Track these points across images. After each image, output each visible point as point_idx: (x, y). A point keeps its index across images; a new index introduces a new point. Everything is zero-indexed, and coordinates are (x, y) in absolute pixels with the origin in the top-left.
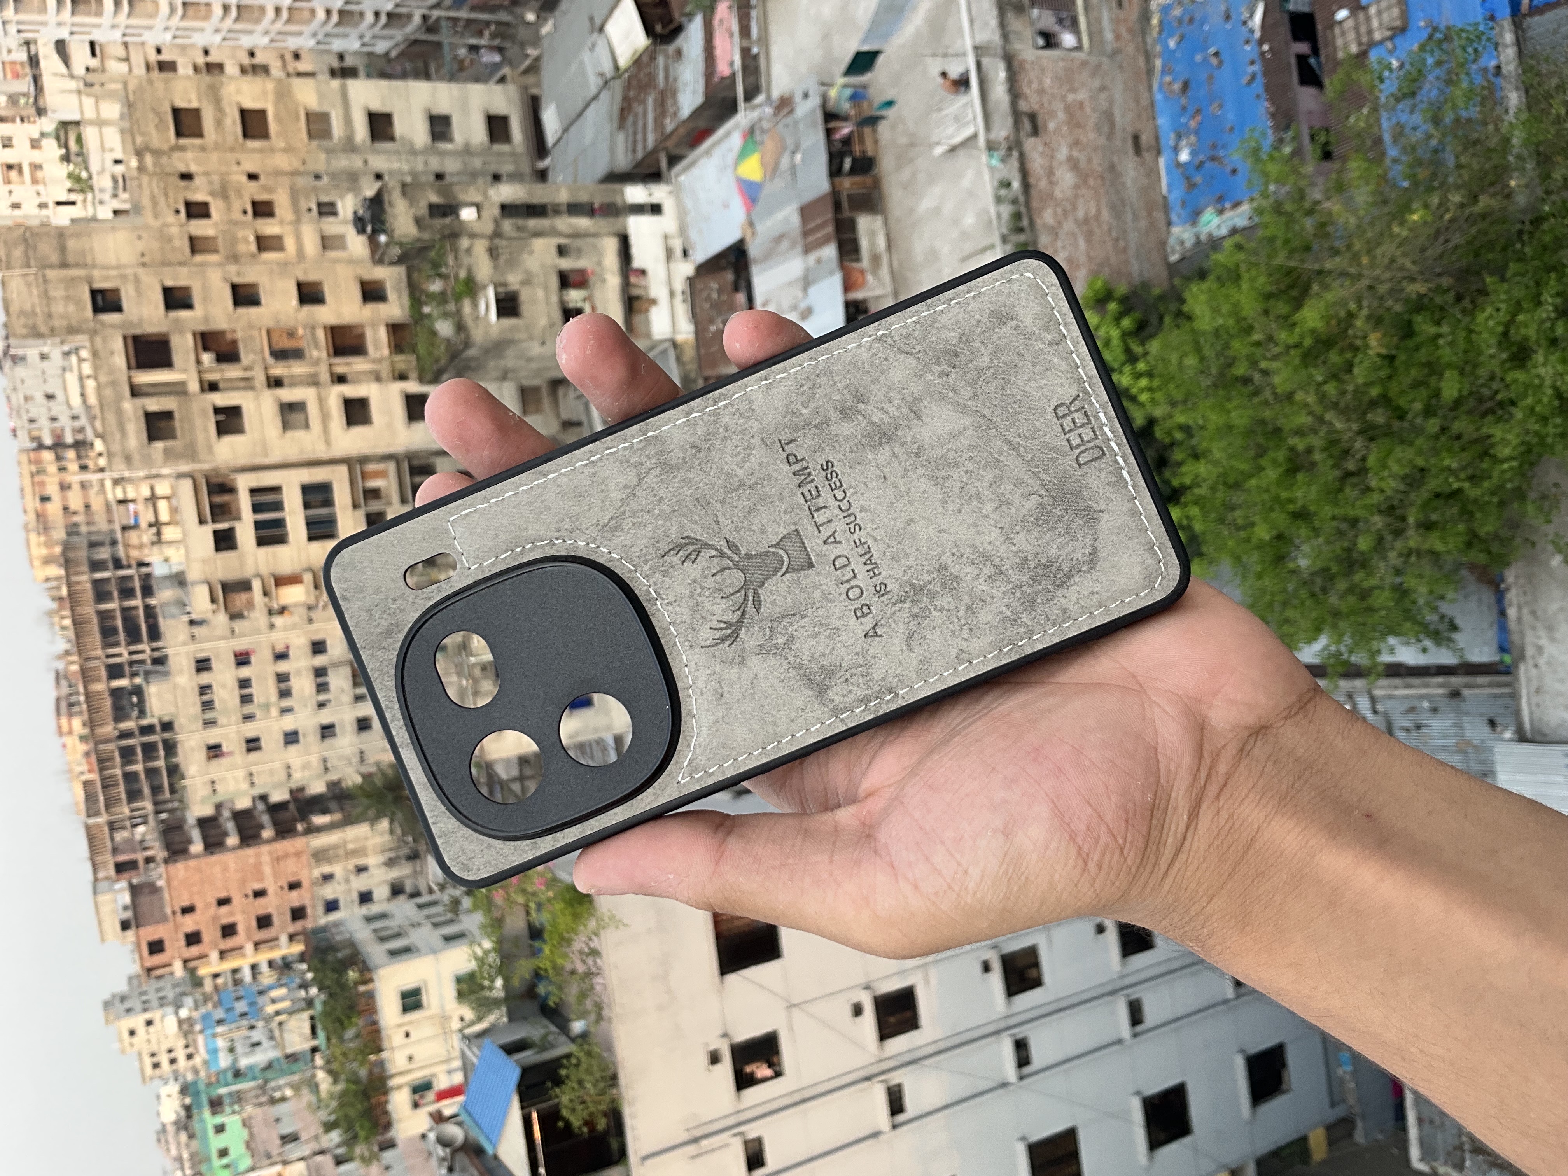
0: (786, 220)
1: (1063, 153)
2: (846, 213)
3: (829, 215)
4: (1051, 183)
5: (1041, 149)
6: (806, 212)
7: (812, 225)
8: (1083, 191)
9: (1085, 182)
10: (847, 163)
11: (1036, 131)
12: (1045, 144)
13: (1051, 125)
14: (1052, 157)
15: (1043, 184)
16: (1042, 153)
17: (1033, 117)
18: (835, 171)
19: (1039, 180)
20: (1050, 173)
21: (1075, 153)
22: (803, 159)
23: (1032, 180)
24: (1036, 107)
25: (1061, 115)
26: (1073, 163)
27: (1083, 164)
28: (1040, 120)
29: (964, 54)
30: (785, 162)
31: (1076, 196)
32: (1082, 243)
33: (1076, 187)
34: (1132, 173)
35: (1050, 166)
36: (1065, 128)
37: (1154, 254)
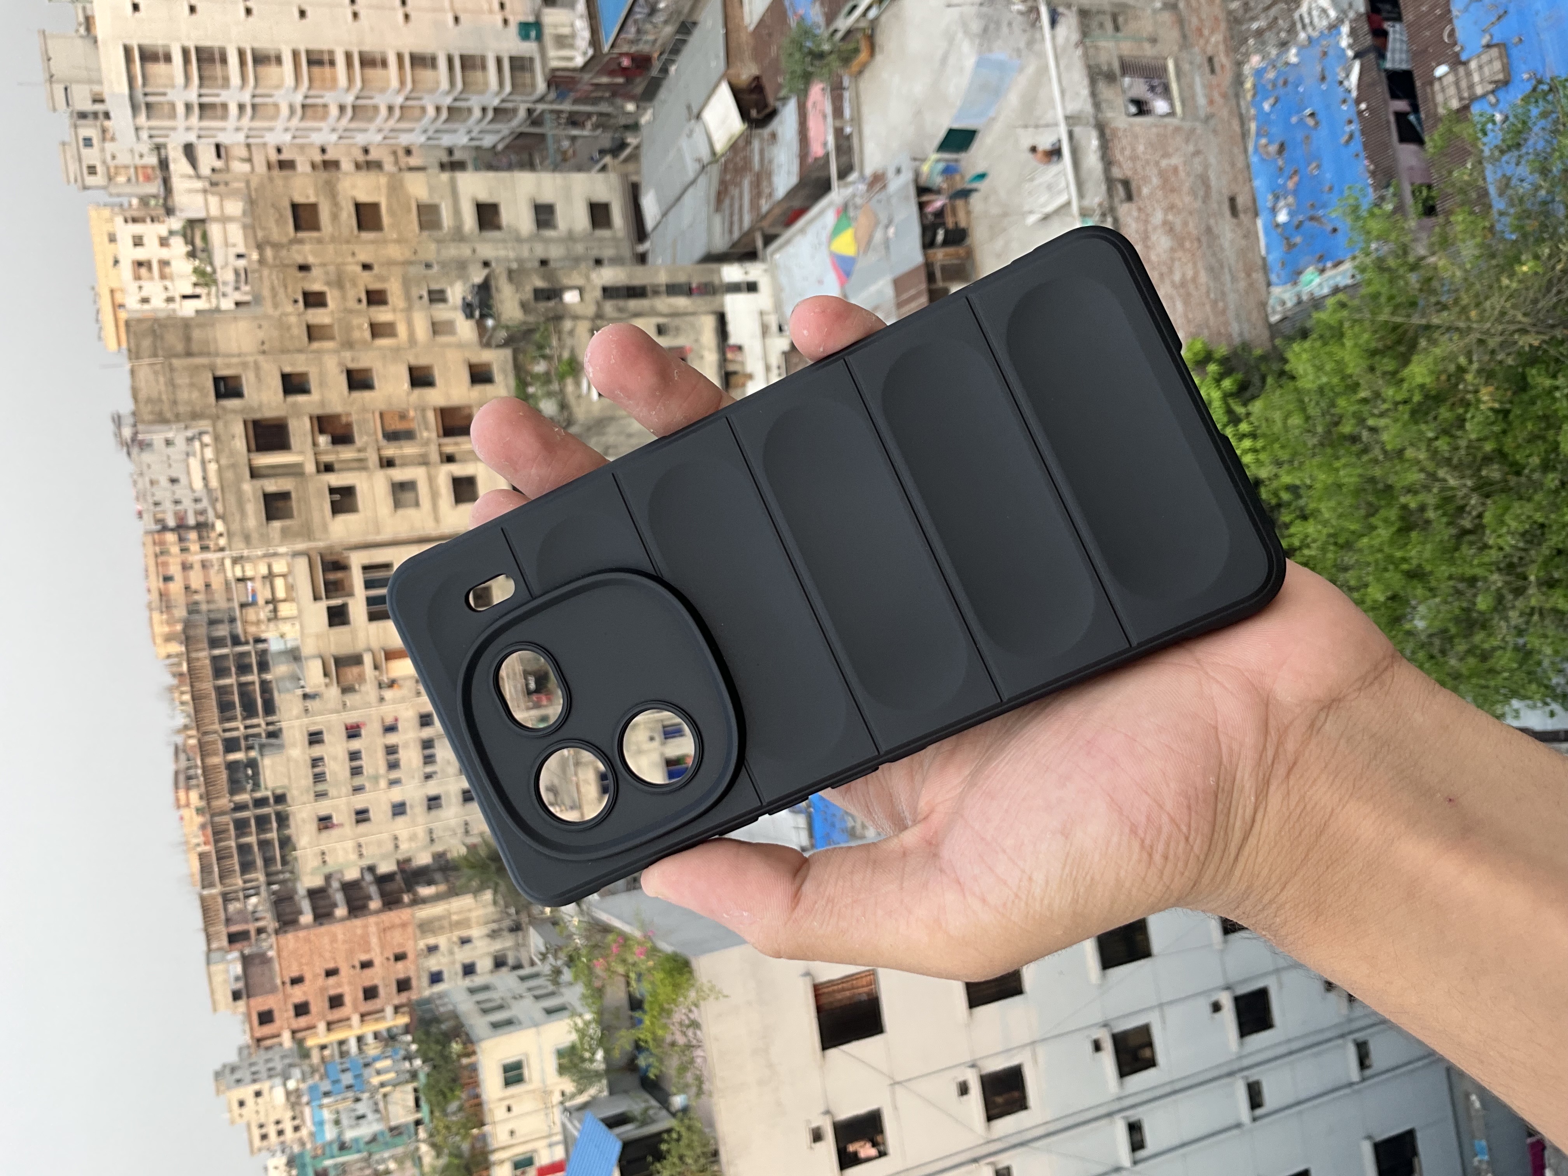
0: (880, 293)
1: (1158, 217)
2: (940, 284)
3: (923, 286)
4: (1147, 247)
5: (1135, 214)
6: (899, 284)
7: (905, 296)
8: (1179, 254)
9: (1181, 245)
10: (940, 236)
11: (1129, 197)
12: (1140, 209)
13: (1145, 191)
14: (1146, 222)
16: (1137, 219)
17: (1126, 184)
18: (928, 243)
20: (1146, 238)
21: (1170, 217)
22: (896, 234)
24: (1129, 173)
25: (1155, 181)
26: (1169, 228)
27: (1178, 227)
28: (1134, 186)
29: (1056, 125)
30: (878, 236)
31: (1173, 260)
32: (1180, 306)
33: (1172, 250)
34: (1229, 235)
35: (1146, 231)
36: (1160, 193)
37: (1255, 315)
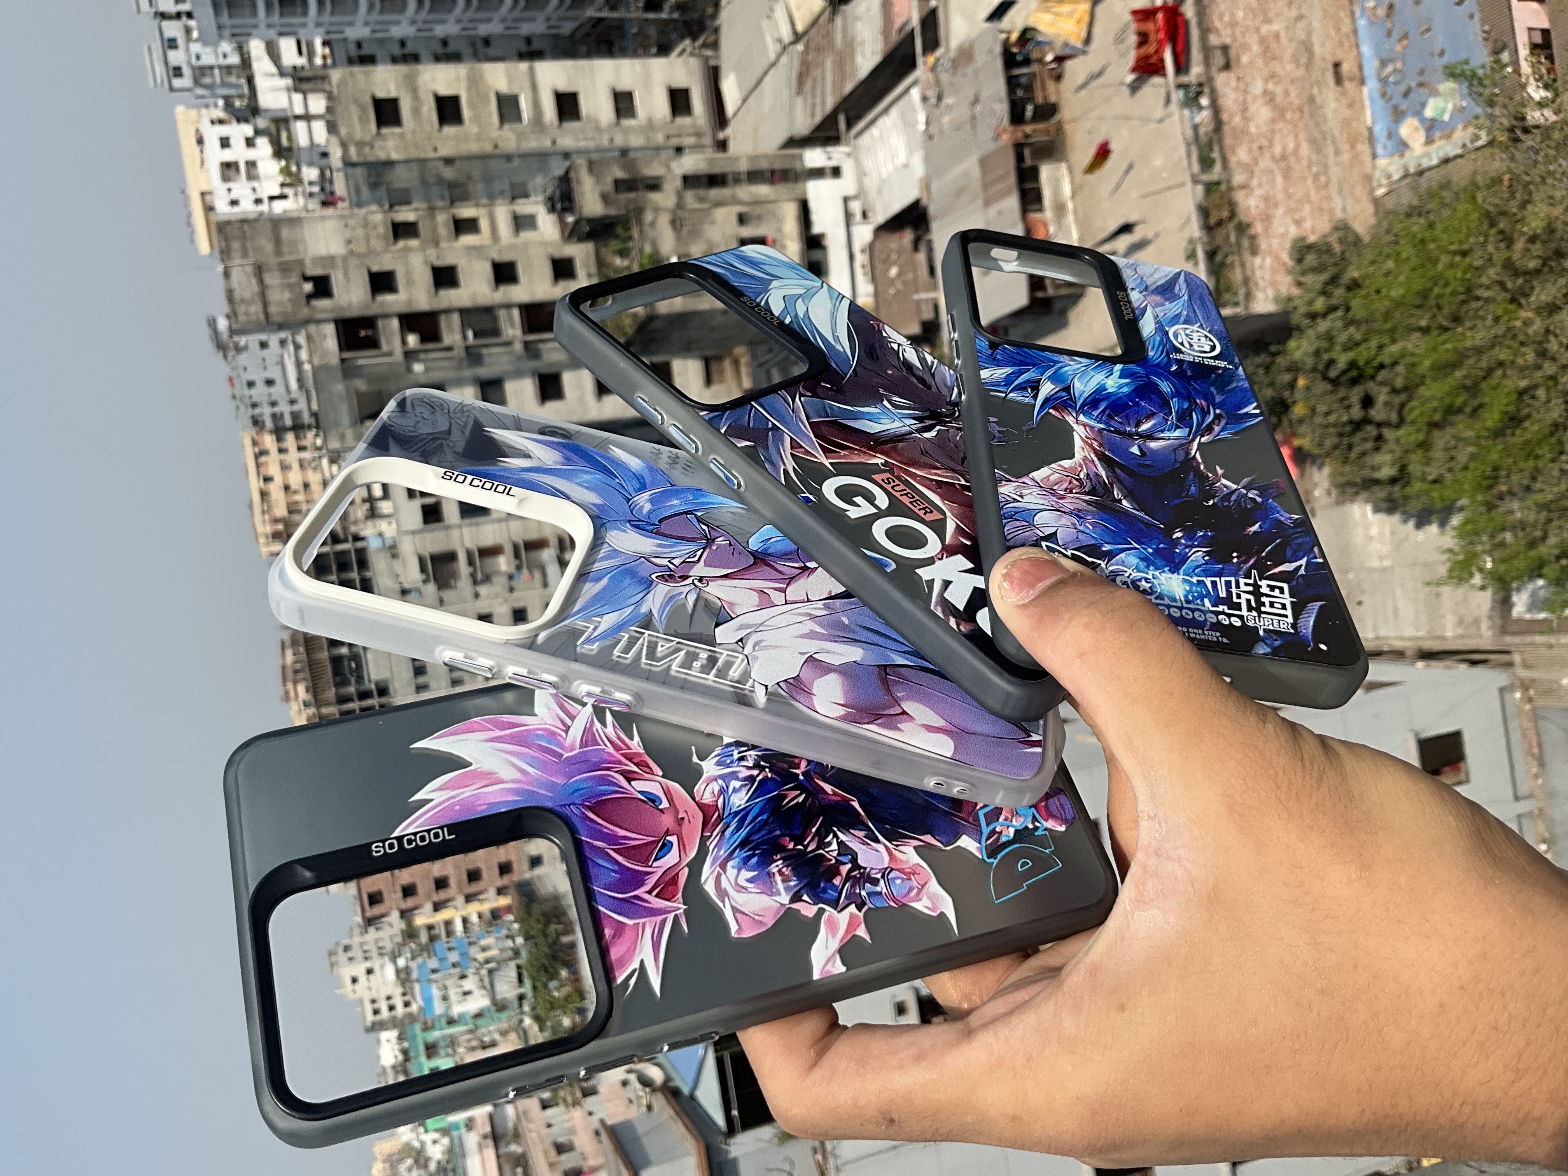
0: (966, 174)
1: (1257, 87)
3: (1011, 165)
4: (1246, 119)
5: (1234, 83)
6: (985, 163)
7: (992, 177)
8: (1280, 125)
9: (1282, 116)
10: (1029, 111)
11: (1227, 66)
12: (1238, 79)
13: (1245, 59)
14: (1246, 92)
15: (1237, 119)
16: (1236, 89)
17: (1225, 51)
18: (1017, 119)
19: (1232, 116)
20: (1245, 109)
21: (1271, 86)
22: (983, 111)
23: (1225, 117)
24: (1228, 41)
25: (1255, 48)
26: (1270, 98)
27: (1279, 98)
28: (1232, 53)
30: (965, 114)
31: (1273, 131)
32: (1279, 180)
33: (1273, 121)
34: (1333, 105)
35: (1244, 102)
36: (1260, 62)
37: (1360, 191)
